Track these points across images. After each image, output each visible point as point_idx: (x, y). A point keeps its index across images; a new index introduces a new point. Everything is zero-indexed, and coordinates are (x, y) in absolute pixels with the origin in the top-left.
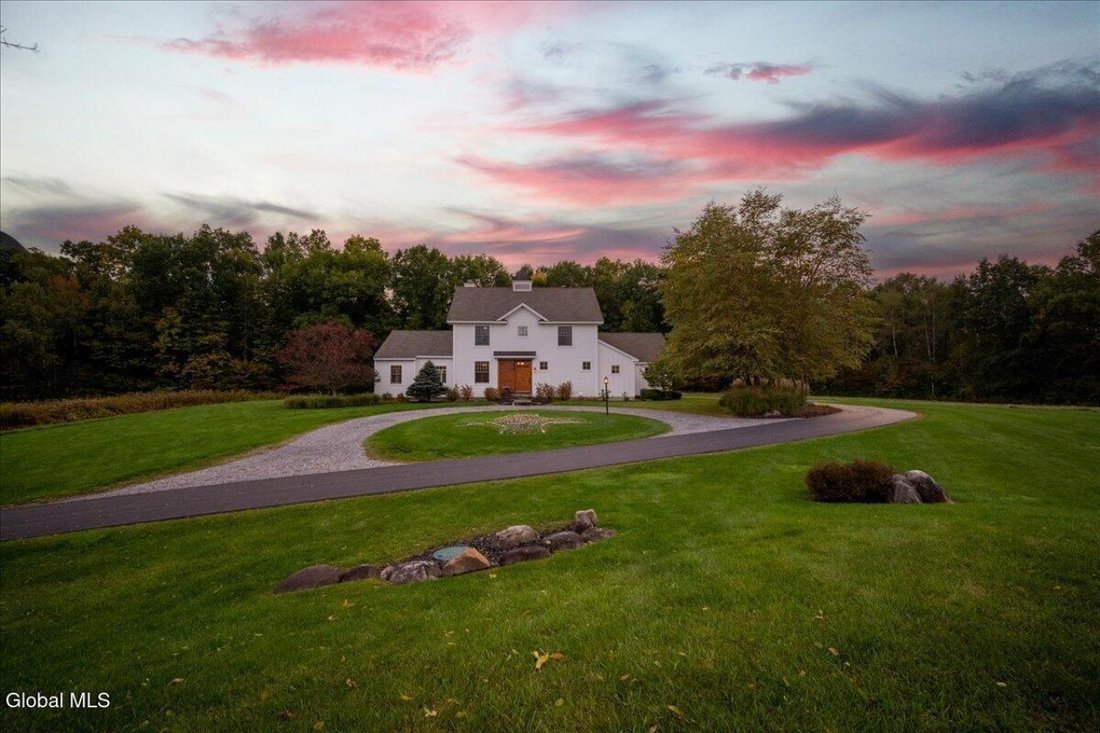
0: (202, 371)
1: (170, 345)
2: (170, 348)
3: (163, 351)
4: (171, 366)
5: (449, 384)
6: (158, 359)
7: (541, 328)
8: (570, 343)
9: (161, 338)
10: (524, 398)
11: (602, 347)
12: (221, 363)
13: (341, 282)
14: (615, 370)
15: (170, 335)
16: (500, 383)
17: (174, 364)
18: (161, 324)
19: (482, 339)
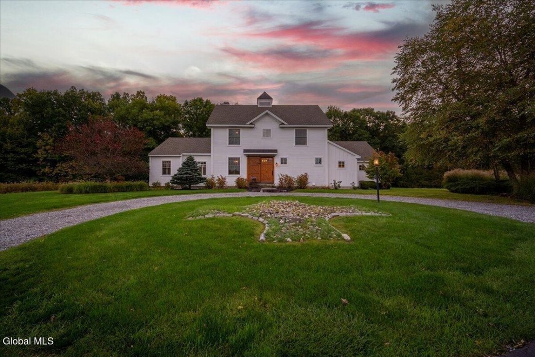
0: (65, 172)
1: (45, 156)
2: (45, 158)
3: (41, 160)
4: (47, 170)
5: (208, 176)
6: (39, 164)
7: (281, 130)
8: (304, 143)
9: (39, 151)
10: (269, 187)
11: (331, 147)
12: (77, 168)
13: (150, 117)
14: (341, 164)
15: (45, 150)
16: (248, 175)
17: (49, 168)
18: (39, 143)
19: (234, 140)
